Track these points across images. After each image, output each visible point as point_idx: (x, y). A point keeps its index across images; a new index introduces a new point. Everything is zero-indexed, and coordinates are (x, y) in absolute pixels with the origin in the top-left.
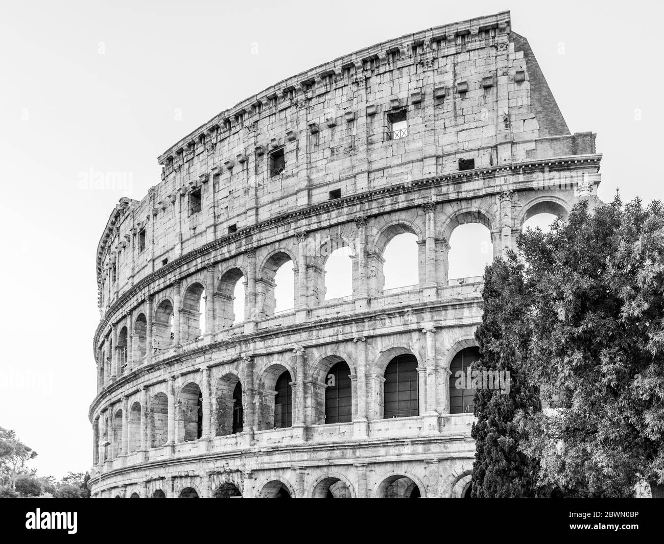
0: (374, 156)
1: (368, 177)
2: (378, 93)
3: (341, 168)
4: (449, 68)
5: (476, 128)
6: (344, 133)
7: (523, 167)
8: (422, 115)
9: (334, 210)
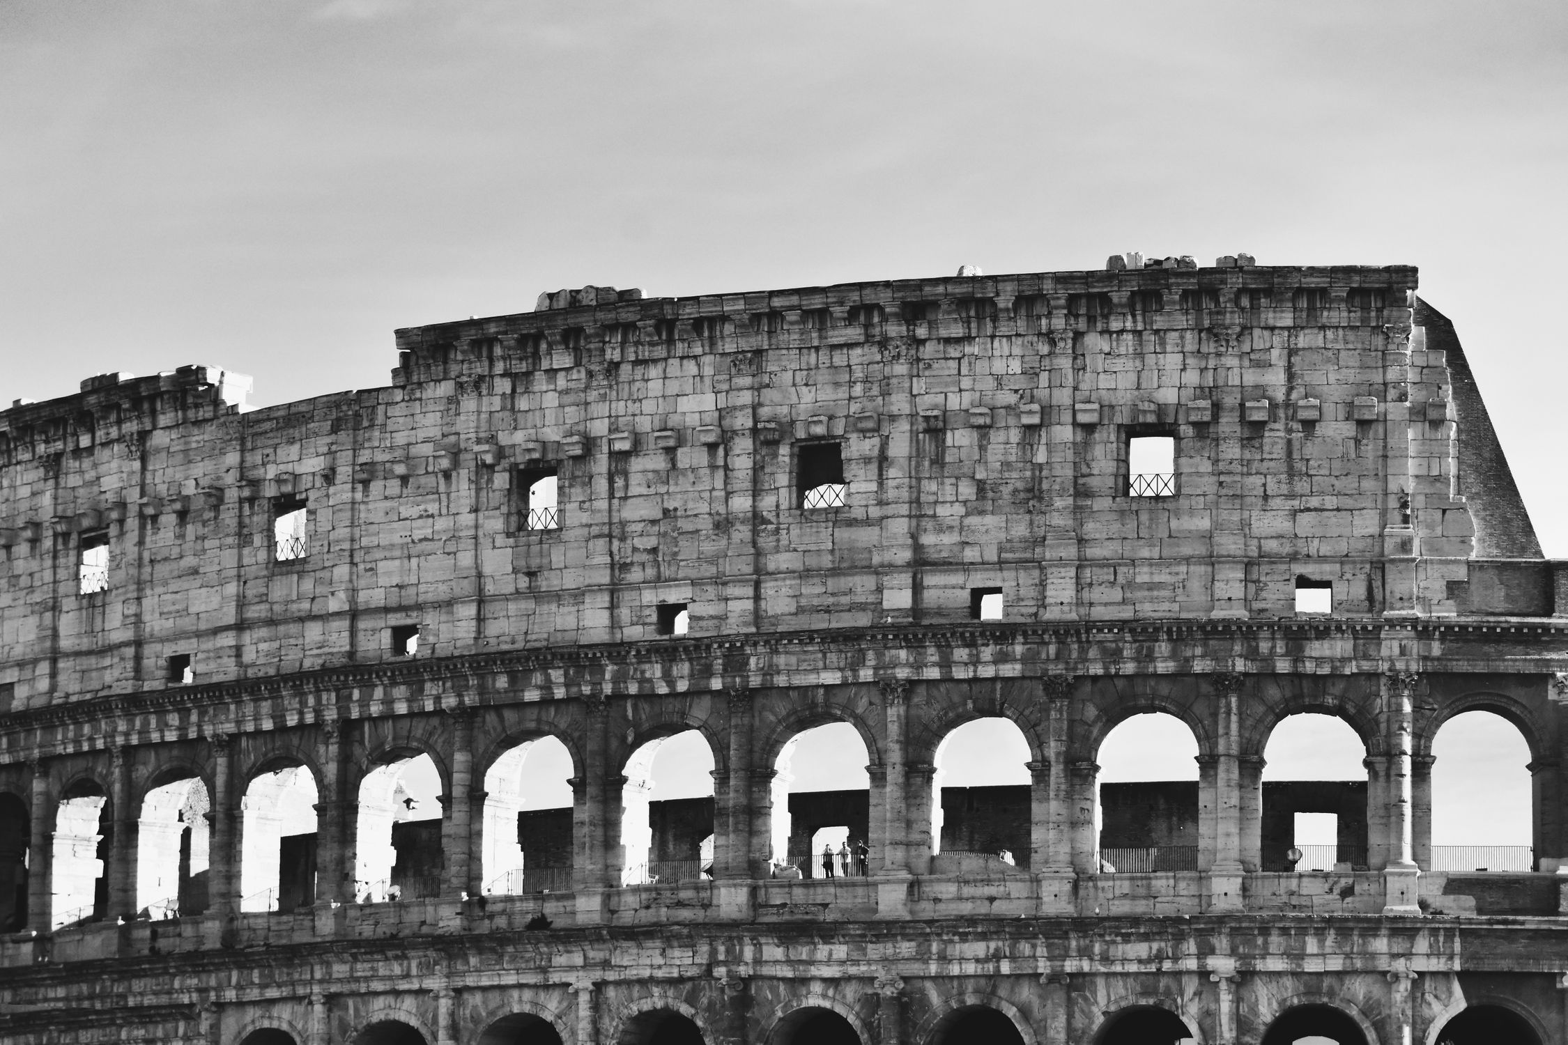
0: (1090, 528)
1: (1077, 577)
2: (1102, 376)
3: (1002, 536)
4: (1276, 356)
5: (1338, 510)
6: (1014, 451)
7: (1442, 629)
8: (1213, 455)
9: (987, 645)
